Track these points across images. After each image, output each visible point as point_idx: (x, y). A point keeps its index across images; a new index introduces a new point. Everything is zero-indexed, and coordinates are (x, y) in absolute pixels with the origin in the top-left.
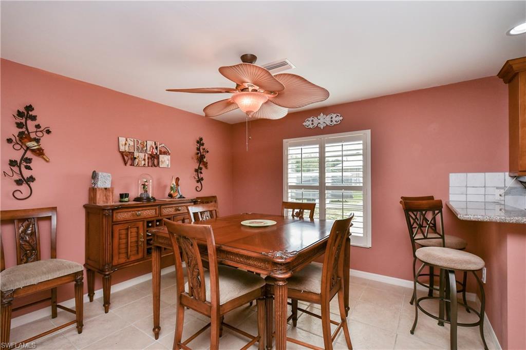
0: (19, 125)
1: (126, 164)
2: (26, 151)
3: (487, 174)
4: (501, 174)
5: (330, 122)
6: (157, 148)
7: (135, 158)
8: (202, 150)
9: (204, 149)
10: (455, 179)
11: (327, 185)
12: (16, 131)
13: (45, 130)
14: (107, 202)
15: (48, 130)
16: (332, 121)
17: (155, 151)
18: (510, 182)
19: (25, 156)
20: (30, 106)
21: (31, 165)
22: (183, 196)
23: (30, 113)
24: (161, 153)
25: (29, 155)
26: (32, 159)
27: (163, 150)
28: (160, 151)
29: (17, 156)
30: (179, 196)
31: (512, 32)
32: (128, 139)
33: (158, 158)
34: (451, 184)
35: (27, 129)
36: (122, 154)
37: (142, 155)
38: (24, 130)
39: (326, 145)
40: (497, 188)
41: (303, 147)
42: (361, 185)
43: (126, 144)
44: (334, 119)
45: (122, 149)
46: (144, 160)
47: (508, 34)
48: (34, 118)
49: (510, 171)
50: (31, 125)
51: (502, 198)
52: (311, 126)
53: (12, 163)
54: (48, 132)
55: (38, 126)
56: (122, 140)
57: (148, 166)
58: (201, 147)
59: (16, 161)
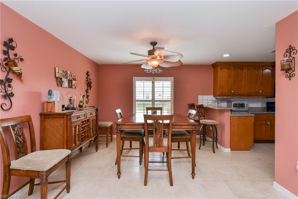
2: (8, 73)
3: (208, 96)
4: (211, 96)
5: (157, 72)
6: (71, 76)
10: (200, 97)
11: (155, 99)
13: (19, 58)
15: (22, 58)
16: (158, 71)
18: (214, 99)
19: (8, 77)
25: (11, 76)
26: (12, 79)
31: (224, 56)
32: (60, 69)
34: (199, 99)
37: (65, 80)
39: (155, 82)
40: (211, 100)
41: (144, 82)
42: (170, 99)
43: (58, 72)
44: (159, 71)
46: (66, 83)
47: (223, 56)
48: (13, 48)
49: (214, 95)
50: (11, 53)
51: (212, 103)
52: (148, 72)
54: (22, 60)
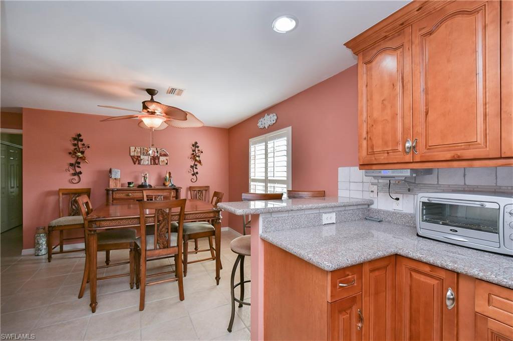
0: (75, 145)
1: (135, 164)
6: (157, 152)
7: (142, 160)
8: (197, 152)
9: (199, 150)
12: (73, 148)
14: (116, 187)
17: (156, 154)
20: (80, 134)
21: (80, 165)
22: (175, 185)
23: (80, 138)
24: (161, 155)
27: (163, 153)
28: (160, 154)
29: (73, 161)
30: (170, 185)
32: (137, 148)
33: (159, 159)
35: (78, 146)
36: (132, 157)
37: (146, 157)
38: (76, 147)
45: (132, 154)
46: (148, 160)
53: (71, 165)
55: (84, 145)
56: (132, 149)
57: (151, 164)
58: (197, 149)
59: (73, 164)
